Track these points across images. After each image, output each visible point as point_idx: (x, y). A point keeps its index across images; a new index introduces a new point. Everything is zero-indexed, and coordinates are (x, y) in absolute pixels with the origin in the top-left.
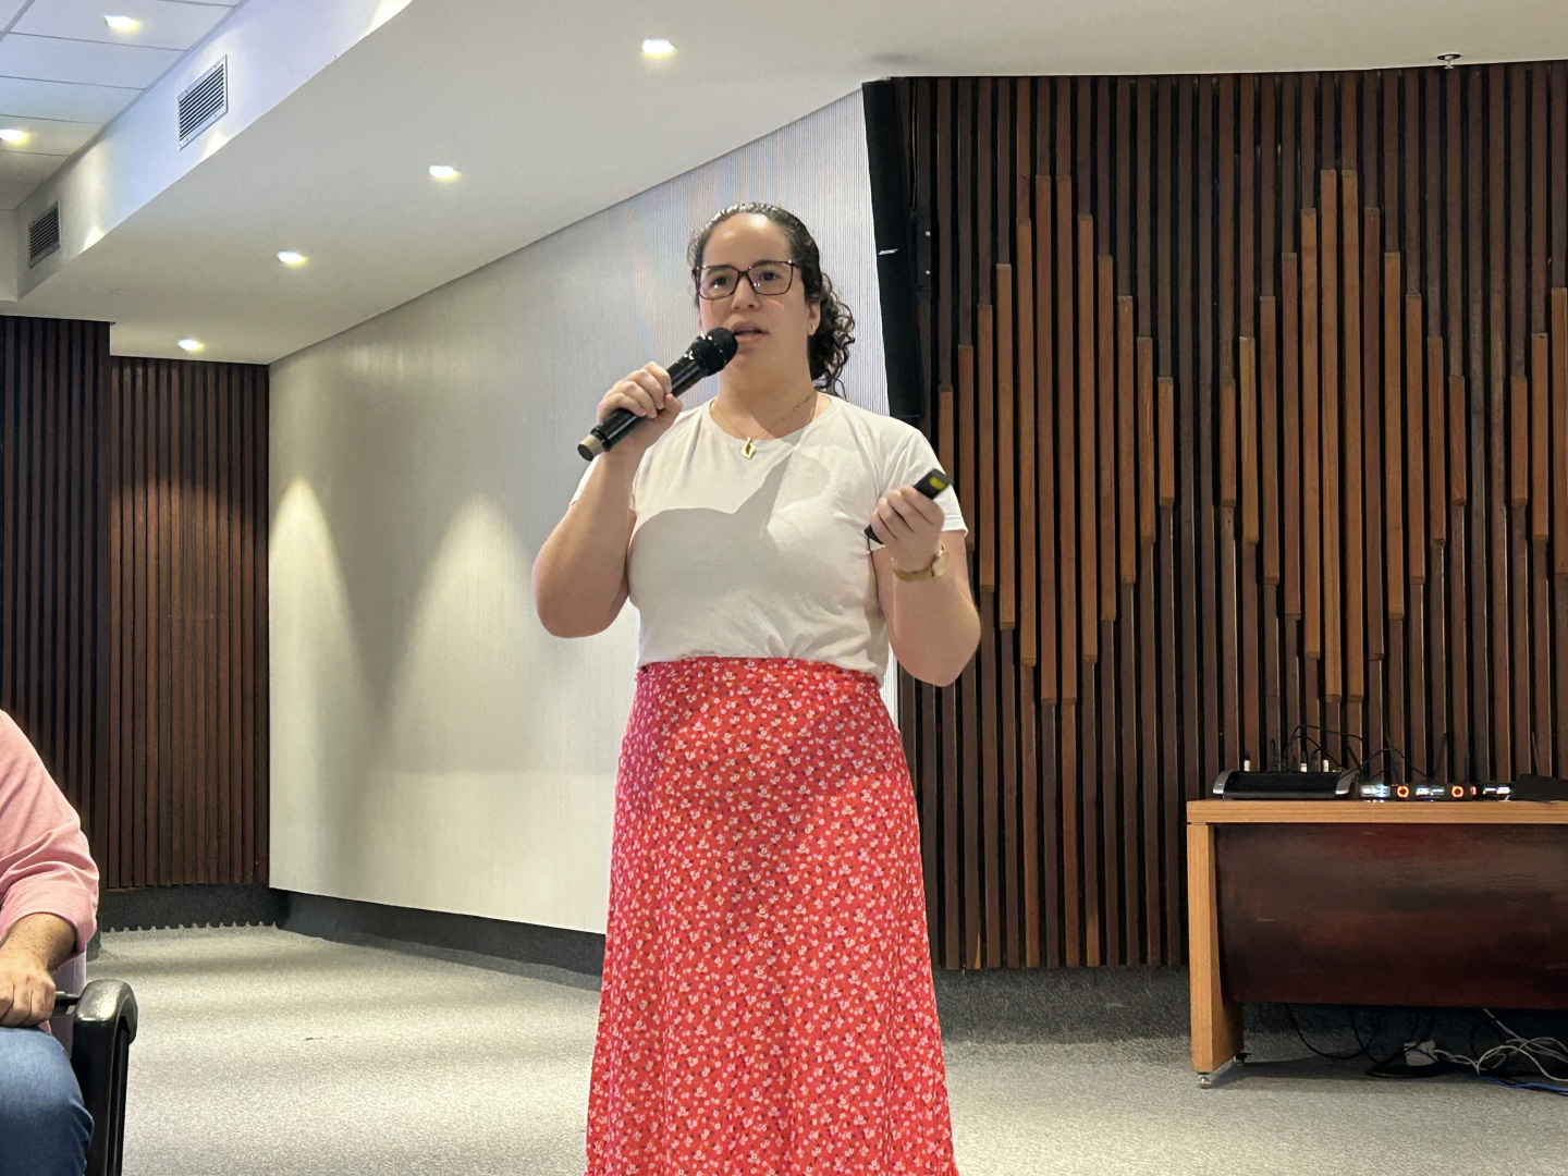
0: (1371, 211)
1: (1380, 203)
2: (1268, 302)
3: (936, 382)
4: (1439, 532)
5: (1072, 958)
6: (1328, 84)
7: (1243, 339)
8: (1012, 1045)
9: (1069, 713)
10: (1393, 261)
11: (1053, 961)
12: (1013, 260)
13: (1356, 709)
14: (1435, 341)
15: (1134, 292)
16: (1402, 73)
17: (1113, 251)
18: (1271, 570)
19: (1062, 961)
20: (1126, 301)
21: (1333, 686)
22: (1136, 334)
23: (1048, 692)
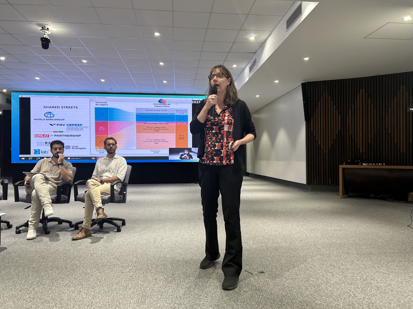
0: (367, 94)
1: (368, 93)
2: (353, 106)
3: (311, 116)
4: (375, 133)
6: (361, 79)
7: (350, 110)
8: (320, 193)
9: (327, 155)
10: (369, 100)
12: (320, 102)
13: (364, 154)
14: (375, 109)
15: (336, 105)
16: (371, 77)
17: (333, 101)
18: (353, 138)
19: (326, 183)
20: (335, 106)
21: (361, 151)
22: (336, 110)
23: (324, 152)
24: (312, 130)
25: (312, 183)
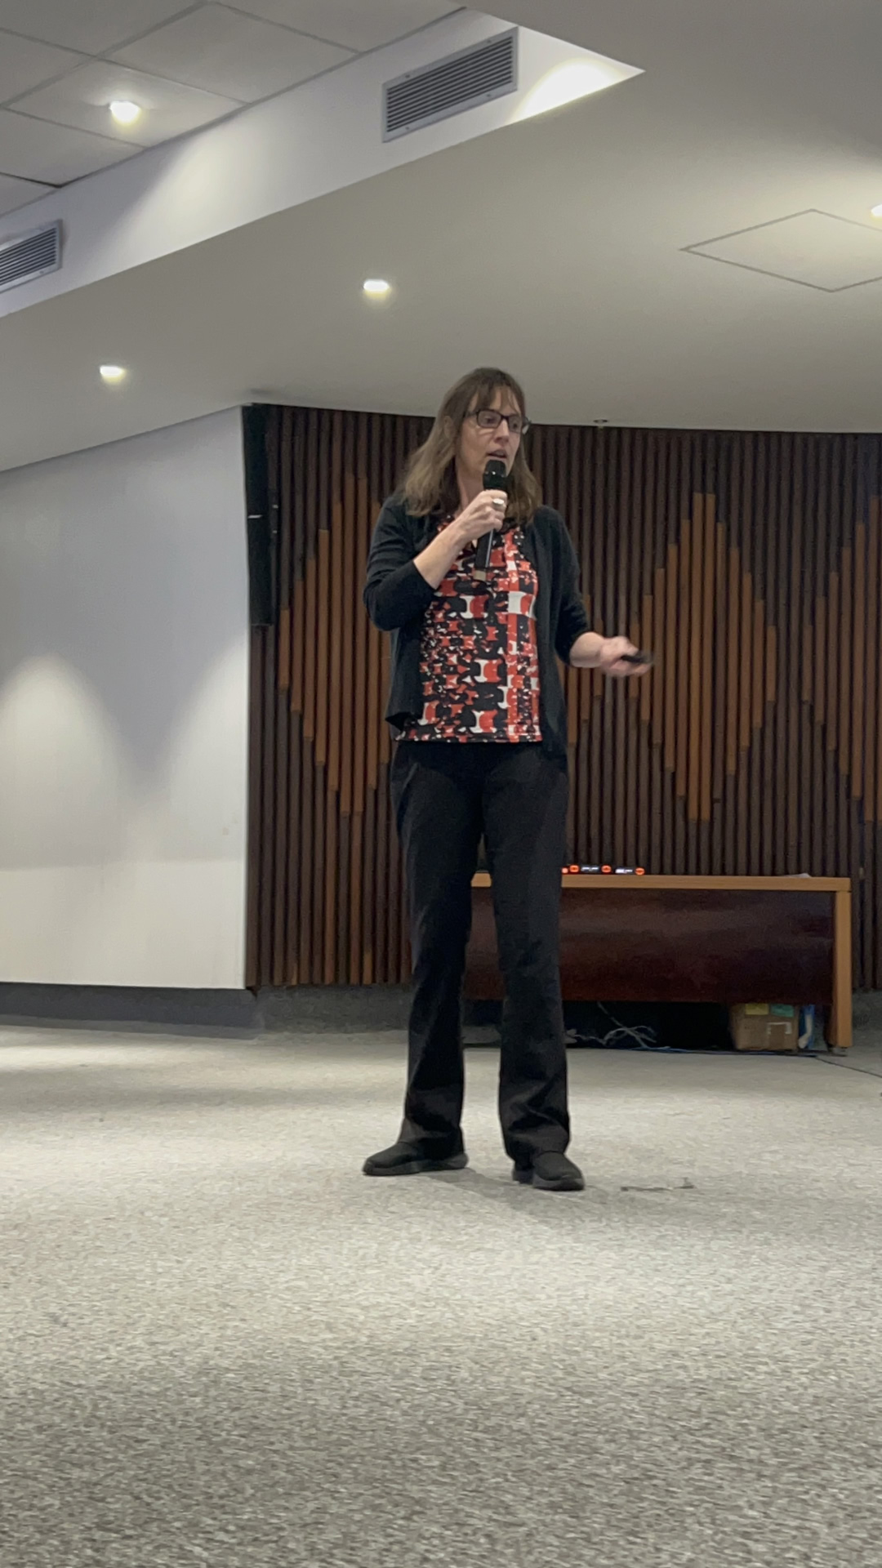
3: (279, 601)
5: (354, 979)
9: (357, 821)
11: (342, 980)
12: (330, 528)
19: (348, 982)
23: (345, 807)
24: (284, 681)
25: (277, 980)
